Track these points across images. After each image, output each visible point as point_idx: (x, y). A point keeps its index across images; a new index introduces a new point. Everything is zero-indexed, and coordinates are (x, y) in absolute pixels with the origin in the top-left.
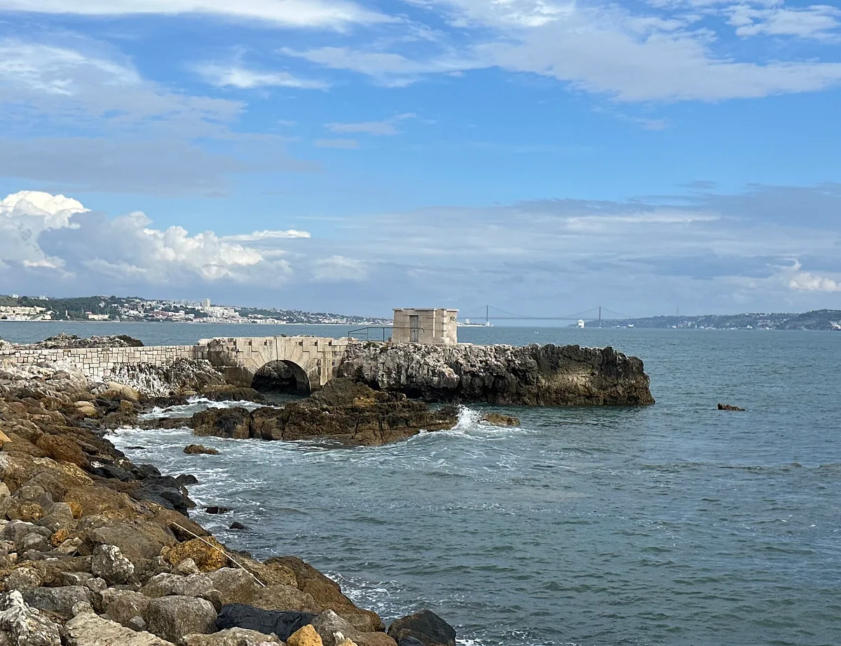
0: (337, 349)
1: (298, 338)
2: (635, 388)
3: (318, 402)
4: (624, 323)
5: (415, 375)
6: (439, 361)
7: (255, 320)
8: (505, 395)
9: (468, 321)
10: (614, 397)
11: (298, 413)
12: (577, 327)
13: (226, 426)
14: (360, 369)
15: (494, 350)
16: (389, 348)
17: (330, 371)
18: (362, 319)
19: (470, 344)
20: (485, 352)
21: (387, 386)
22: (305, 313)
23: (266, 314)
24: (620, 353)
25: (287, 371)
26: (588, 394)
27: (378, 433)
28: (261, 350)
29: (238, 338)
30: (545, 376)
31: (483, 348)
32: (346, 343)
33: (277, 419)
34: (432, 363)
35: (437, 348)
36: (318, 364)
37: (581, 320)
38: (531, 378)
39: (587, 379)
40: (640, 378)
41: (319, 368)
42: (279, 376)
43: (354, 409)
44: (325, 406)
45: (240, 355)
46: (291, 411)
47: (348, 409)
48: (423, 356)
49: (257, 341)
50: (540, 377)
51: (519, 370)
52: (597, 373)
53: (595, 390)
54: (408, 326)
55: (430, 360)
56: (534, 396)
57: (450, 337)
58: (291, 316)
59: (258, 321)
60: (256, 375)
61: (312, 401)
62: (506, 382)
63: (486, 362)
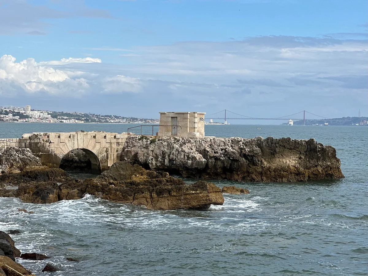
0: (120, 141)
1: (93, 133)
2: (331, 168)
3: (106, 178)
4: (321, 122)
5: (175, 159)
6: (192, 149)
7: (62, 120)
8: (239, 173)
9: (212, 121)
10: (316, 174)
11: (92, 186)
12: (288, 125)
13: (42, 195)
14: (136, 154)
15: (231, 141)
16: (157, 140)
17: (115, 156)
18: (137, 119)
19: (214, 137)
20: (224, 143)
21: (155, 167)
22: (97, 115)
23: (70, 116)
24: (320, 144)
25: (85, 156)
26: (297, 172)
27: (149, 200)
28: (67, 141)
29: (50, 133)
30: (267, 160)
31: (223, 140)
32: (126, 136)
33: (78, 190)
34: (187, 150)
35: (191, 140)
36: (107, 151)
37: (291, 120)
38: (257, 161)
39: (296, 161)
40: (334, 160)
41: (107, 154)
42: (80, 160)
43: (132, 183)
44: (112, 181)
45: (52, 145)
46: (87, 185)
47: (128, 183)
48: (181, 146)
49: (64, 135)
50: (263, 160)
51: (249, 155)
52: (303, 157)
53: (302, 169)
54: (170, 124)
55: (186, 148)
56: (259, 174)
57: (200, 132)
58: (87, 118)
59: (64, 121)
60: (63, 159)
61: (102, 178)
62: (240, 164)
63: (225, 150)
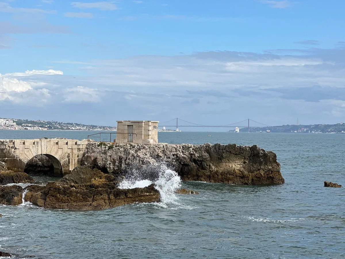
0: (81, 147)
1: (56, 140)
2: (272, 172)
3: (68, 181)
4: (264, 129)
5: (131, 163)
6: (146, 155)
7: (27, 128)
8: (189, 176)
9: (164, 128)
10: (258, 177)
11: (55, 188)
12: (235, 132)
13: (7, 198)
14: (95, 159)
15: (182, 147)
16: (114, 146)
17: (76, 161)
18: (96, 127)
19: (166, 143)
20: (176, 149)
21: (113, 171)
22: (59, 123)
23: (34, 123)
24: (262, 149)
25: (48, 161)
26: (241, 175)
27: (107, 201)
28: (31, 147)
29: (16, 140)
30: (214, 164)
31: (175, 146)
32: (87, 143)
33: (41, 192)
34: (141, 156)
35: (145, 146)
36: (68, 157)
37: (237, 128)
38: (206, 165)
39: (241, 166)
40: (274, 165)
41: (69, 159)
42: (43, 165)
43: (92, 186)
44: (73, 184)
45: (17, 151)
46: (50, 188)
47: (88, 186)
48: (136, 151)
49: (29, 142)
50: (211, 165)
51: (198, 160)
52: (247, 162)
53: (246, 173)
54: (126, 132)
55: (141, 154)
56: (207, 177)
57: (153, 139)
58: (50, 125)
59: (29, 128)
60: (27, 164)
61: (64, 181)
62: (190, 169)
63: (177, 155)
